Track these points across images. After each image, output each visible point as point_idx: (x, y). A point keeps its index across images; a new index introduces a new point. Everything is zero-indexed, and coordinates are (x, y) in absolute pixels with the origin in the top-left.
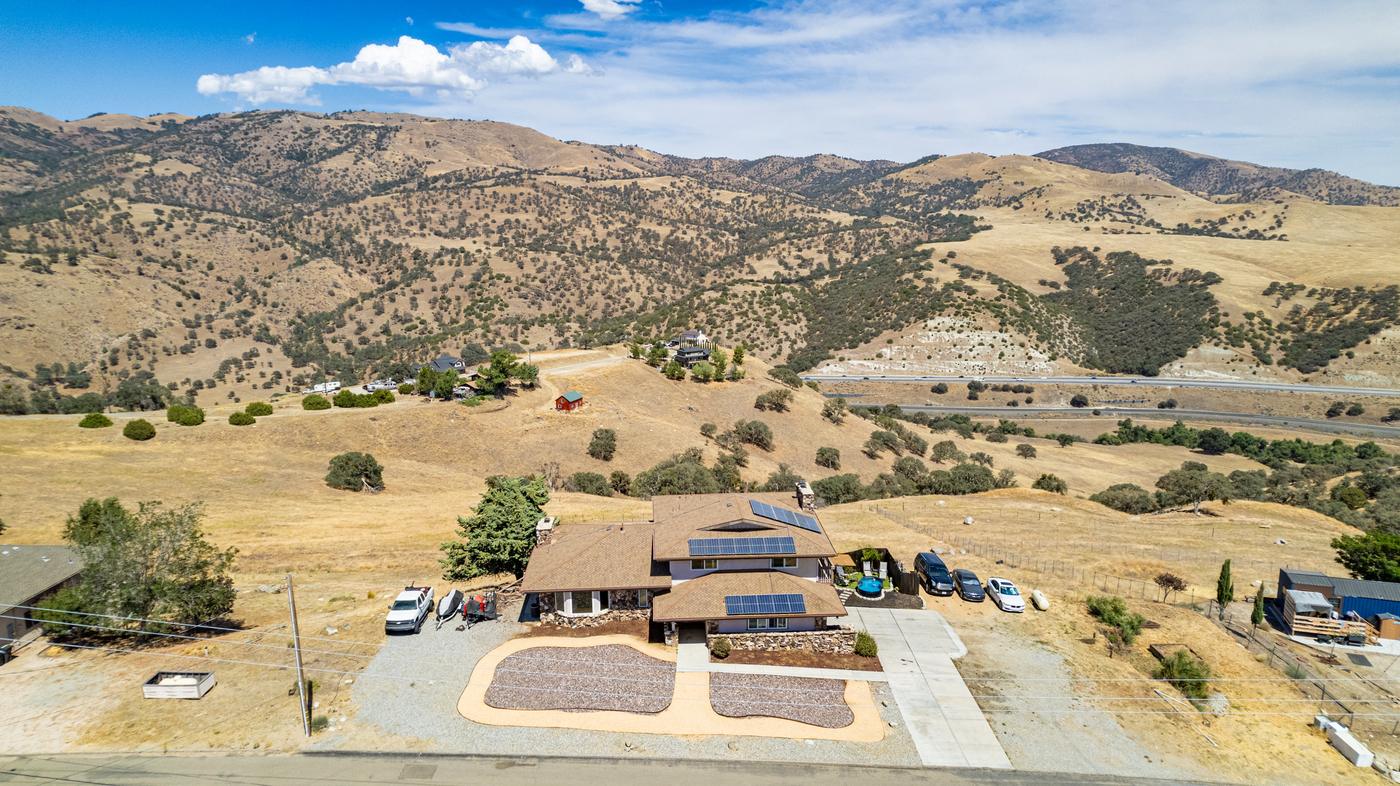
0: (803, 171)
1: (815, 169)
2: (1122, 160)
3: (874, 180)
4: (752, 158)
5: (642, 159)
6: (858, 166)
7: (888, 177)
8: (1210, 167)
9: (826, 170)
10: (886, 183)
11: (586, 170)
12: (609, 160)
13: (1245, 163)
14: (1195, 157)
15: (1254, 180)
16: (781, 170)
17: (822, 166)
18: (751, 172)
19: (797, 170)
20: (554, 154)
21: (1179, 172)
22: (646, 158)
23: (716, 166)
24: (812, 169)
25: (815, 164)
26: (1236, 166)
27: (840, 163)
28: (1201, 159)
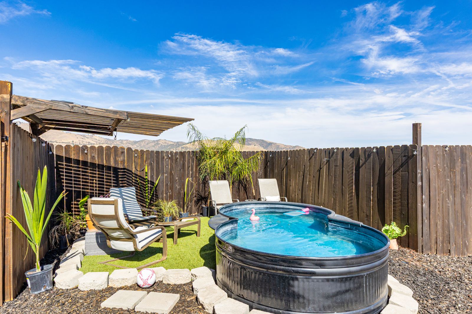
0: (155, 144)
1: (159, 144)
2: (250, 143)
3: (178, 147)
4: (137, 140)
5: (96, 139)
6: (173, 143)
7: (183, 146)
8: (272, 145)
9: (163, 144)
10: (182, 148)
11: (73, 141)
12: (83, 139)
13: (281, 144)
14: (268, 142)
15: (283, 148)
16: (148, 144)
17: (161, 143)
18: (137, 144)
19: (153, 144)
20: (60, 136)
21: (265, 146)
22: (98, 139)
23: (124, 142)
24: (158, 144)
25: (159, 142)
26: (279, 145)
27: (167, 142)
28: (270, 143)
